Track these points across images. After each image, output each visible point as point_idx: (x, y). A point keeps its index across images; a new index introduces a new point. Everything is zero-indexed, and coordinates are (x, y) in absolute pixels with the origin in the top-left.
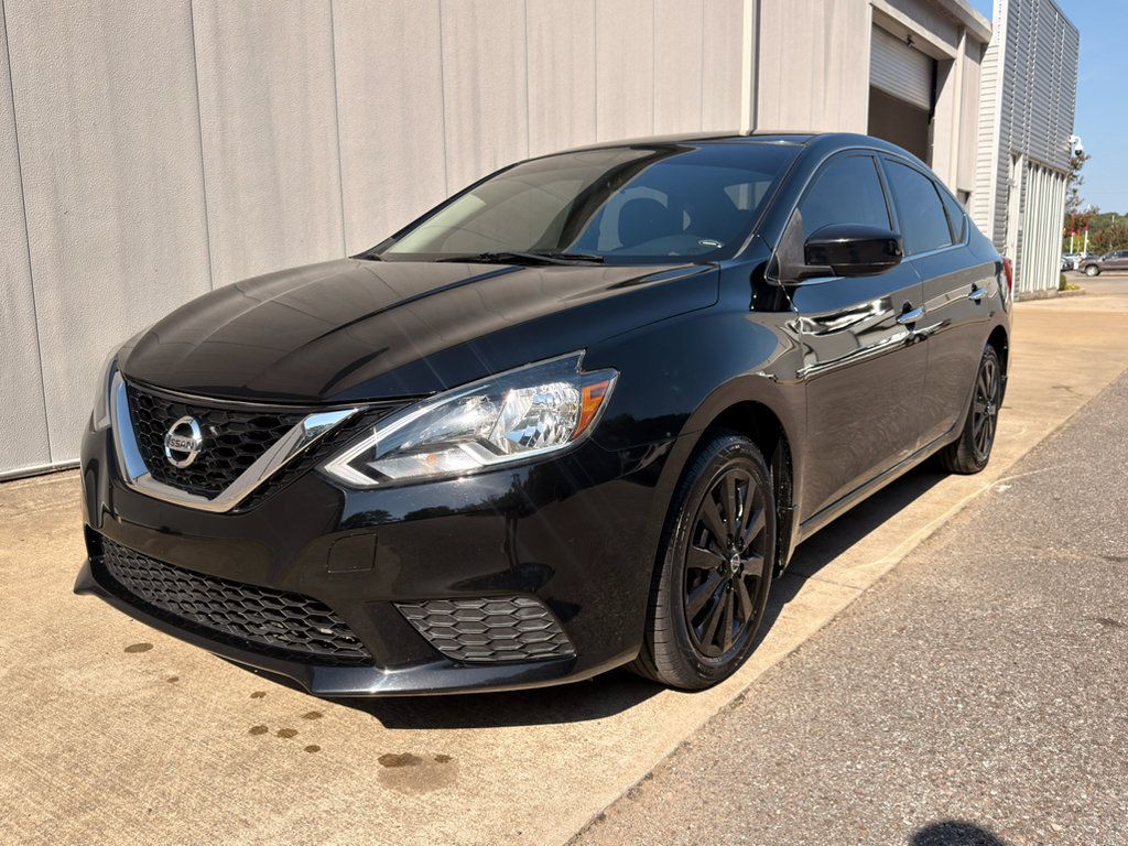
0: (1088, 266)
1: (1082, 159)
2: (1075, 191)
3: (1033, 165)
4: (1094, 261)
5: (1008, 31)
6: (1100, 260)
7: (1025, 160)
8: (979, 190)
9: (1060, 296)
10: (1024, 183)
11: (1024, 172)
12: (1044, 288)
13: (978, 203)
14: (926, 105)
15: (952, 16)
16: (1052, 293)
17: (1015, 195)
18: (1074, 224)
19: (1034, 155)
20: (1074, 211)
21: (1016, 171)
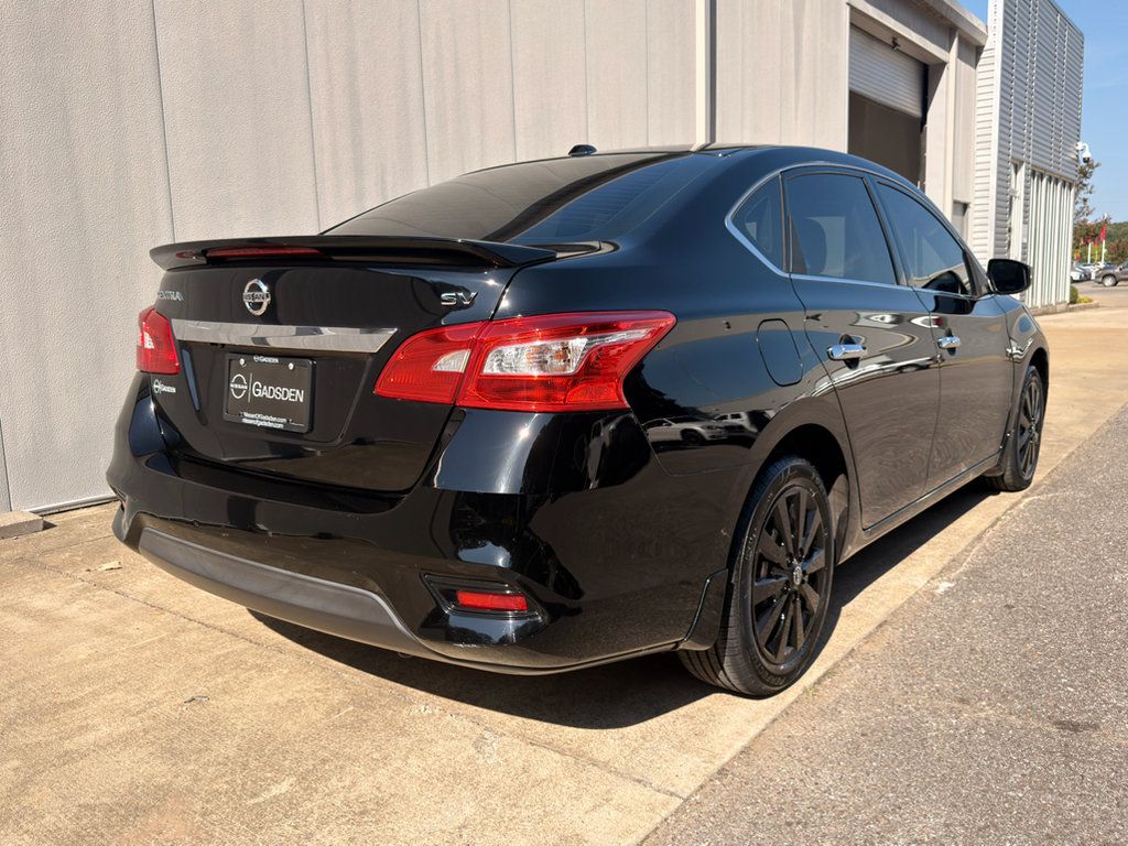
0: (1105, 276)
1: (1092, 167)
2: (1085, 200)
3: (1036, 174)
4: (1111, 271)
5: (1005, 33)
6: (1117, 270)
7: (1027, 169)
8: (977, 202)
9: (1071, 310)
10: (1027, 193)
11: (1026, 181)
12: (1053, 302)
13: (977, 215)
14: (916, 112)
15: (942, 17)
16: (1063, 306)
17: (1018, 206)
18: (1086, 235)
19: (1037, 163)
20: (1084, 221)
21: (1019, 181)
